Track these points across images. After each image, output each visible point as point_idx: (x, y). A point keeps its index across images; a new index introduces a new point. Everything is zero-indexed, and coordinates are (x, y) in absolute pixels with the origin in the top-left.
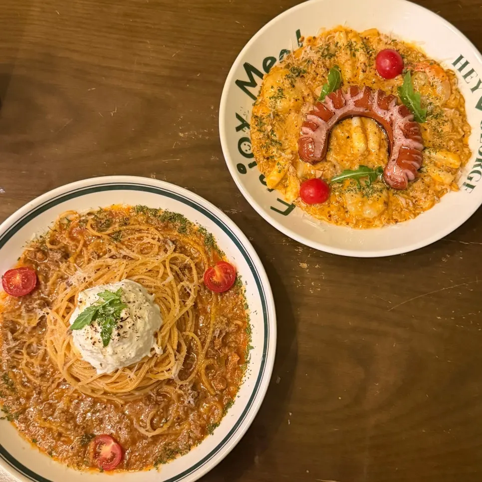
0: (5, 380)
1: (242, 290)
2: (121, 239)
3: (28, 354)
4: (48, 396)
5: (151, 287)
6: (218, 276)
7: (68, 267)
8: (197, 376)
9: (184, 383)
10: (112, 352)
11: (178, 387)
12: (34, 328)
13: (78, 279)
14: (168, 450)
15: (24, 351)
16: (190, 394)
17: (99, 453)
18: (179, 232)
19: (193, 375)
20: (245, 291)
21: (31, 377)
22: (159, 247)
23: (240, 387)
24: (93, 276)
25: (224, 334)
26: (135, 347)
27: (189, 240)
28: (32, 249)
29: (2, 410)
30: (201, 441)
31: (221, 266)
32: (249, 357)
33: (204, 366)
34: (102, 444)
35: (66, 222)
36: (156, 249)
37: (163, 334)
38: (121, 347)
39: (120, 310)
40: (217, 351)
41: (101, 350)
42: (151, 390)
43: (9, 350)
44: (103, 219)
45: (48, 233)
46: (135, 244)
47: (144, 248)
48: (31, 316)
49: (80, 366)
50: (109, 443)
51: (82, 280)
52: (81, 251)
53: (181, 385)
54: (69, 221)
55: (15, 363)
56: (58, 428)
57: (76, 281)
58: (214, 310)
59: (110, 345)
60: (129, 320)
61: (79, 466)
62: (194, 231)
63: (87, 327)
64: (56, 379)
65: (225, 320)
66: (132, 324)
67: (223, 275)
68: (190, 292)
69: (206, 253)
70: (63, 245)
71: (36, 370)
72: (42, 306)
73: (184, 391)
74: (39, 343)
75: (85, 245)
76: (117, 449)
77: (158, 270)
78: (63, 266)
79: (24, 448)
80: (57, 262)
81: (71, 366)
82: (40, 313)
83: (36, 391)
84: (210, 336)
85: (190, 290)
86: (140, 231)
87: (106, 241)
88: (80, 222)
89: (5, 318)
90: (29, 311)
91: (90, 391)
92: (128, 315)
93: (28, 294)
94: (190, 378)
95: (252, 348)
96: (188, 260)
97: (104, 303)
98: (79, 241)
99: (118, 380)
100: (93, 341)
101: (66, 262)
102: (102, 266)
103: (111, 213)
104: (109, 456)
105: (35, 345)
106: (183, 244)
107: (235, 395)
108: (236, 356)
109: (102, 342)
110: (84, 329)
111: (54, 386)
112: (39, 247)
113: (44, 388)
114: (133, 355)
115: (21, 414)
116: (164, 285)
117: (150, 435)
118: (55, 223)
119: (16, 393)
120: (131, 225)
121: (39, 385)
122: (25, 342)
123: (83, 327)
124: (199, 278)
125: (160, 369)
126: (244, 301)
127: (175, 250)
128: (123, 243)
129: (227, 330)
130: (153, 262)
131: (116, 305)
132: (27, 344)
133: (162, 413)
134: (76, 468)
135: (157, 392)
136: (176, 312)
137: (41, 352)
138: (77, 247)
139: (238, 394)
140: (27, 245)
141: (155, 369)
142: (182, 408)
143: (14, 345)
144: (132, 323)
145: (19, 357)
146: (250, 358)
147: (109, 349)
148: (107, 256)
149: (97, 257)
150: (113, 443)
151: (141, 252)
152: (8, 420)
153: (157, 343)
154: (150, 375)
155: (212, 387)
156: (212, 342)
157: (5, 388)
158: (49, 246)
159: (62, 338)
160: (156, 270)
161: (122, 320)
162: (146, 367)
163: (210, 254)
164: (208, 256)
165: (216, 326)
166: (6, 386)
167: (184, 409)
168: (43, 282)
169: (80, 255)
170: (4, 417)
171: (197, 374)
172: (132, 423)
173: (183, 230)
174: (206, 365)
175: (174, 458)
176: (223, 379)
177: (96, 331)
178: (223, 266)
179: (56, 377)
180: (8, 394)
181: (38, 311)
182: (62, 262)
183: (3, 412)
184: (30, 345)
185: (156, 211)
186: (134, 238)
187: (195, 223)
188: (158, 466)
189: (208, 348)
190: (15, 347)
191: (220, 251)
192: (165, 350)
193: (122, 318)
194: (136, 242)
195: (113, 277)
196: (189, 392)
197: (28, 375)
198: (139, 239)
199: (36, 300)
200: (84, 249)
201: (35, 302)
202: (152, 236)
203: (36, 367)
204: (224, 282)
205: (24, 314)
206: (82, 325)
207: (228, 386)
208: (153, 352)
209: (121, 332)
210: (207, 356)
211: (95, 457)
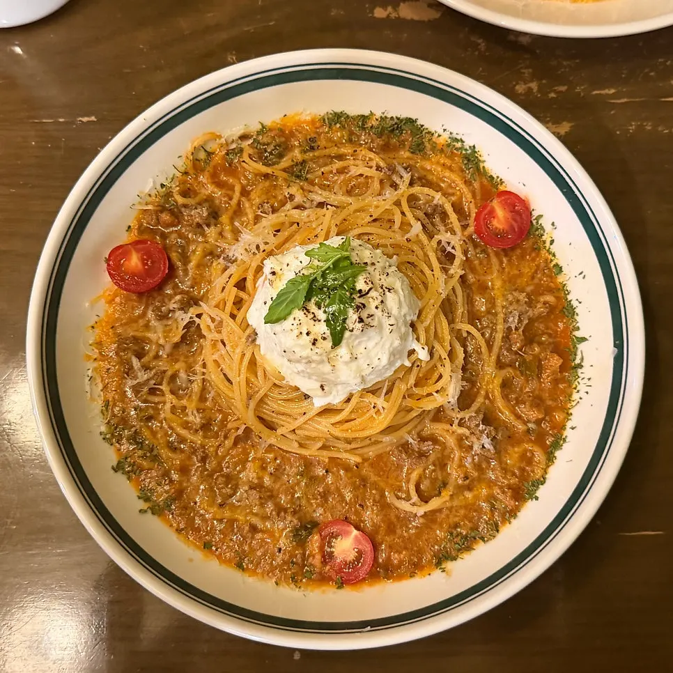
0: (137, 443)
1: (544, 242)
2: (309, 176)
3: (172, 392)
4: (219, 464)
5: (385, 246)
6: (501, 217)
7: (221, 234)
8: (487, 402)
9: (466, 415)
10: (349, 356)
11: (456, 422)
12: (176, 346)
13: (246, 249)
14: (457, 536)
15: (164, 387)
16: (482, 432)
17: (331, 555)
18: (412, 153)
19: (480, 400)
20: (552, 242)
21: (183, 432)
22: (381, 181)
23: (570, 411)
24: (273, 241)
25: (526, 322)
26: (387, 346)
27: (432, 166)
28: (150, 207)
29: (139, 498)
30: (516, 514)
31: (504, 200)
32: (579, 357)
33: (498, 381)
34: (334, 536)
35: (202, 155)
36: (376, 185)
37: (427, 323)
38: (363, 346)
39: (355, 276)
40: (516, 353)
41: (328, 353)
42: (409, 433)
43: (136, 389)
44: (268, 144)
45: (172, 179)
46: (335, 182)
47: (352, 187)
48: (166, 326)
49: (280, 397)
50: (347, 533)
51: (254, 250)
52: (239, 204)
53: (461, 419)
54: (209, 154)
55: (151, 412)
56: (248, 518)
57: (244, 252)
58: (498, 284)
59: (344, 342)
60: (373, 293)
61: (296, 582)
62: (439, 147)
63: (298, 314)
64: (230, 430)
65: (522, 297)
66: (379, 301)
67: (509, 215)
68: (453, 251)
69: (468, 183)
70: (205, 197)
71: (191, 418)
72: (184, 307)
73: (469, 428)
74: (190, 369)
75: (245, 193)
76: (363, 542)
77: (390, 218)
78: (211, 232)
79: (191, 560)
80: (199, 225)
81: (262, 401)
82: (183, 318)
83: (197, 456)
84: (500, 327)
85: (453, 248)
86: (341, 157)
87: (280, 182)
88: (227, 154)
89: (119, 335)
90: (163, 317)
91: (296, 445)
92: (370, 286)
93: (154, 288)
94: (475, 406)
95: (583, 339)
96: (438, 198)
97: (322, 267)
98: (232, 188)
99: (353, 416)
100: (311, 337)
101: (216, 225)
102: (283, 224)
103: (281, 131)
104: (351, 556)
105: (183, 375)
106: (423, 173)
107: (563, 427)
108: (556, 357)
109: (330, 338)
110: (291, 317)
111: (229, 443)
112: (161, 204)
113: (212, 449)
114: (385, 361)
115: (175, 499)
116: (409, 240)
117: (421, 511)
118: (184, 158)
119: (161, 463)
120: (322, 149)
121: (201, 445)
122: (165, 372)
123: (290, 314)
124: (464, 227)
125: (425, 391)
126: (552, 261)
127: (411, 184)
128: (312, 183)
129: (530, 313)
130: (377, 207)
131: (345, 268)
132: (169, 373)
133: (434, 471)
134: (292, 586)
135: (419, 435)
136: (440, 285)
137: (196, 387)
138: (231, 199)
139: (569, 424)
140: (140, 202)
141: (416, 390)
142: (469, 460)
143: (146, 377)
144: (380, 299)
145: (156, 399)
146: (582, 359)
147: (343, 351)
148: (288, 206)
149: (270, 209)
150: (355, 532)
151: (349, 193)
152: (153, 513)
153: (418, 339)
154: (409, 402)
155: (518, 417)
156: (507, 338)
157: (139, 457)
158: (180, 200)
159: (238, 350)
160: (386, 217)
161: (362, 294)
162: (401, 388)
163: (476, 185)
164: (471, 187)
165: (507, 308)
166: (140, 453)
167: (473, 459)
168: (179, 264)
169: (238, 212)
170: (146, 508)
171: (487, 397)
172: (383, 496)
173: (418, 149)
174: (501, 380)
175: (469, 549)
176: (537, 402)
177: (315, 319)
178: (508, 199)
179: (229, 426)
180: (147, 467)
181: (179, 314)
182: (208, 226)
183: (141, 501)
184: (174, 377)
185: (364, 118)
186: (331, 172)
187: (441, 132)
188: (443, 567)
189: (501, 348)
190: (148, 380)
191: (491, 177)
192: (431, 354)
193: (360, 291)
194: (336, 178)
195: (311, 236)
196: (480, 428)
197: (179, 430)
198: (341, 171)
199: (171, 297)
200: (243, 199)
201: (170, 300)
202: (365, 164)
203: (190, 413)
204: (512, 227)
205: (153, 323)
206: (286, 312)
207: (548, 411)
208: (413, 357)
209: (364, 315)
210: (500, 365)
211: (324, 563)
